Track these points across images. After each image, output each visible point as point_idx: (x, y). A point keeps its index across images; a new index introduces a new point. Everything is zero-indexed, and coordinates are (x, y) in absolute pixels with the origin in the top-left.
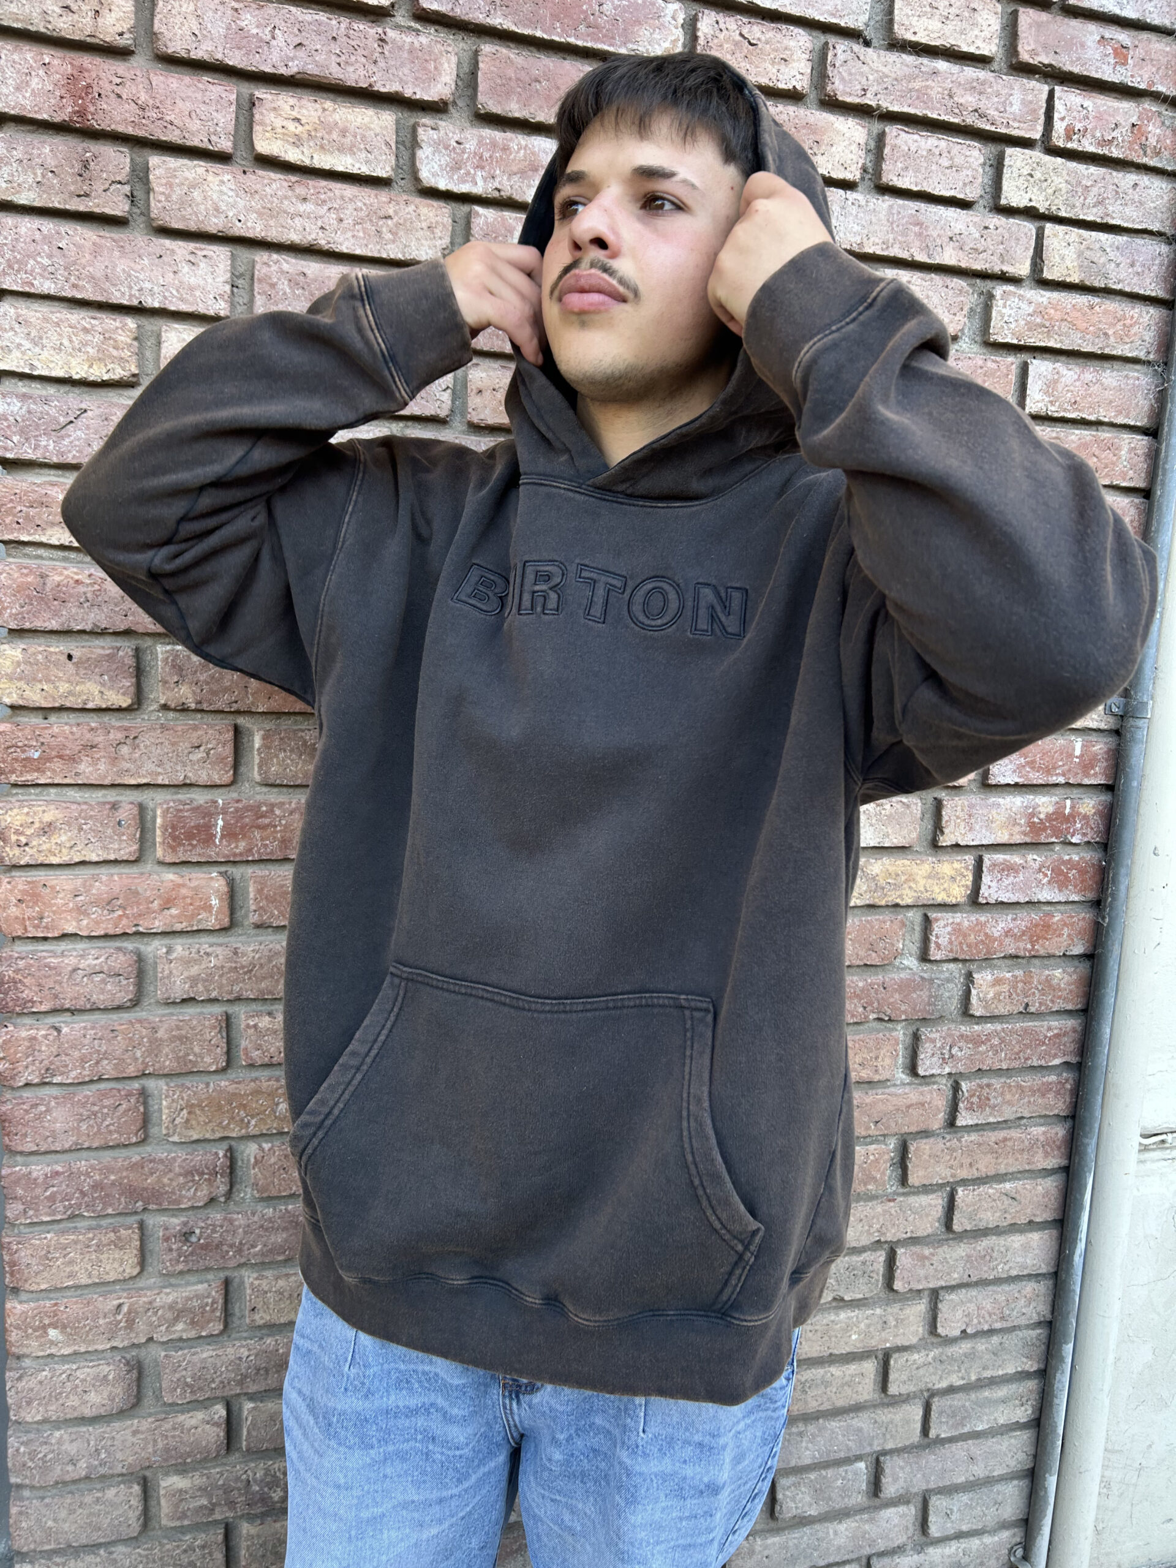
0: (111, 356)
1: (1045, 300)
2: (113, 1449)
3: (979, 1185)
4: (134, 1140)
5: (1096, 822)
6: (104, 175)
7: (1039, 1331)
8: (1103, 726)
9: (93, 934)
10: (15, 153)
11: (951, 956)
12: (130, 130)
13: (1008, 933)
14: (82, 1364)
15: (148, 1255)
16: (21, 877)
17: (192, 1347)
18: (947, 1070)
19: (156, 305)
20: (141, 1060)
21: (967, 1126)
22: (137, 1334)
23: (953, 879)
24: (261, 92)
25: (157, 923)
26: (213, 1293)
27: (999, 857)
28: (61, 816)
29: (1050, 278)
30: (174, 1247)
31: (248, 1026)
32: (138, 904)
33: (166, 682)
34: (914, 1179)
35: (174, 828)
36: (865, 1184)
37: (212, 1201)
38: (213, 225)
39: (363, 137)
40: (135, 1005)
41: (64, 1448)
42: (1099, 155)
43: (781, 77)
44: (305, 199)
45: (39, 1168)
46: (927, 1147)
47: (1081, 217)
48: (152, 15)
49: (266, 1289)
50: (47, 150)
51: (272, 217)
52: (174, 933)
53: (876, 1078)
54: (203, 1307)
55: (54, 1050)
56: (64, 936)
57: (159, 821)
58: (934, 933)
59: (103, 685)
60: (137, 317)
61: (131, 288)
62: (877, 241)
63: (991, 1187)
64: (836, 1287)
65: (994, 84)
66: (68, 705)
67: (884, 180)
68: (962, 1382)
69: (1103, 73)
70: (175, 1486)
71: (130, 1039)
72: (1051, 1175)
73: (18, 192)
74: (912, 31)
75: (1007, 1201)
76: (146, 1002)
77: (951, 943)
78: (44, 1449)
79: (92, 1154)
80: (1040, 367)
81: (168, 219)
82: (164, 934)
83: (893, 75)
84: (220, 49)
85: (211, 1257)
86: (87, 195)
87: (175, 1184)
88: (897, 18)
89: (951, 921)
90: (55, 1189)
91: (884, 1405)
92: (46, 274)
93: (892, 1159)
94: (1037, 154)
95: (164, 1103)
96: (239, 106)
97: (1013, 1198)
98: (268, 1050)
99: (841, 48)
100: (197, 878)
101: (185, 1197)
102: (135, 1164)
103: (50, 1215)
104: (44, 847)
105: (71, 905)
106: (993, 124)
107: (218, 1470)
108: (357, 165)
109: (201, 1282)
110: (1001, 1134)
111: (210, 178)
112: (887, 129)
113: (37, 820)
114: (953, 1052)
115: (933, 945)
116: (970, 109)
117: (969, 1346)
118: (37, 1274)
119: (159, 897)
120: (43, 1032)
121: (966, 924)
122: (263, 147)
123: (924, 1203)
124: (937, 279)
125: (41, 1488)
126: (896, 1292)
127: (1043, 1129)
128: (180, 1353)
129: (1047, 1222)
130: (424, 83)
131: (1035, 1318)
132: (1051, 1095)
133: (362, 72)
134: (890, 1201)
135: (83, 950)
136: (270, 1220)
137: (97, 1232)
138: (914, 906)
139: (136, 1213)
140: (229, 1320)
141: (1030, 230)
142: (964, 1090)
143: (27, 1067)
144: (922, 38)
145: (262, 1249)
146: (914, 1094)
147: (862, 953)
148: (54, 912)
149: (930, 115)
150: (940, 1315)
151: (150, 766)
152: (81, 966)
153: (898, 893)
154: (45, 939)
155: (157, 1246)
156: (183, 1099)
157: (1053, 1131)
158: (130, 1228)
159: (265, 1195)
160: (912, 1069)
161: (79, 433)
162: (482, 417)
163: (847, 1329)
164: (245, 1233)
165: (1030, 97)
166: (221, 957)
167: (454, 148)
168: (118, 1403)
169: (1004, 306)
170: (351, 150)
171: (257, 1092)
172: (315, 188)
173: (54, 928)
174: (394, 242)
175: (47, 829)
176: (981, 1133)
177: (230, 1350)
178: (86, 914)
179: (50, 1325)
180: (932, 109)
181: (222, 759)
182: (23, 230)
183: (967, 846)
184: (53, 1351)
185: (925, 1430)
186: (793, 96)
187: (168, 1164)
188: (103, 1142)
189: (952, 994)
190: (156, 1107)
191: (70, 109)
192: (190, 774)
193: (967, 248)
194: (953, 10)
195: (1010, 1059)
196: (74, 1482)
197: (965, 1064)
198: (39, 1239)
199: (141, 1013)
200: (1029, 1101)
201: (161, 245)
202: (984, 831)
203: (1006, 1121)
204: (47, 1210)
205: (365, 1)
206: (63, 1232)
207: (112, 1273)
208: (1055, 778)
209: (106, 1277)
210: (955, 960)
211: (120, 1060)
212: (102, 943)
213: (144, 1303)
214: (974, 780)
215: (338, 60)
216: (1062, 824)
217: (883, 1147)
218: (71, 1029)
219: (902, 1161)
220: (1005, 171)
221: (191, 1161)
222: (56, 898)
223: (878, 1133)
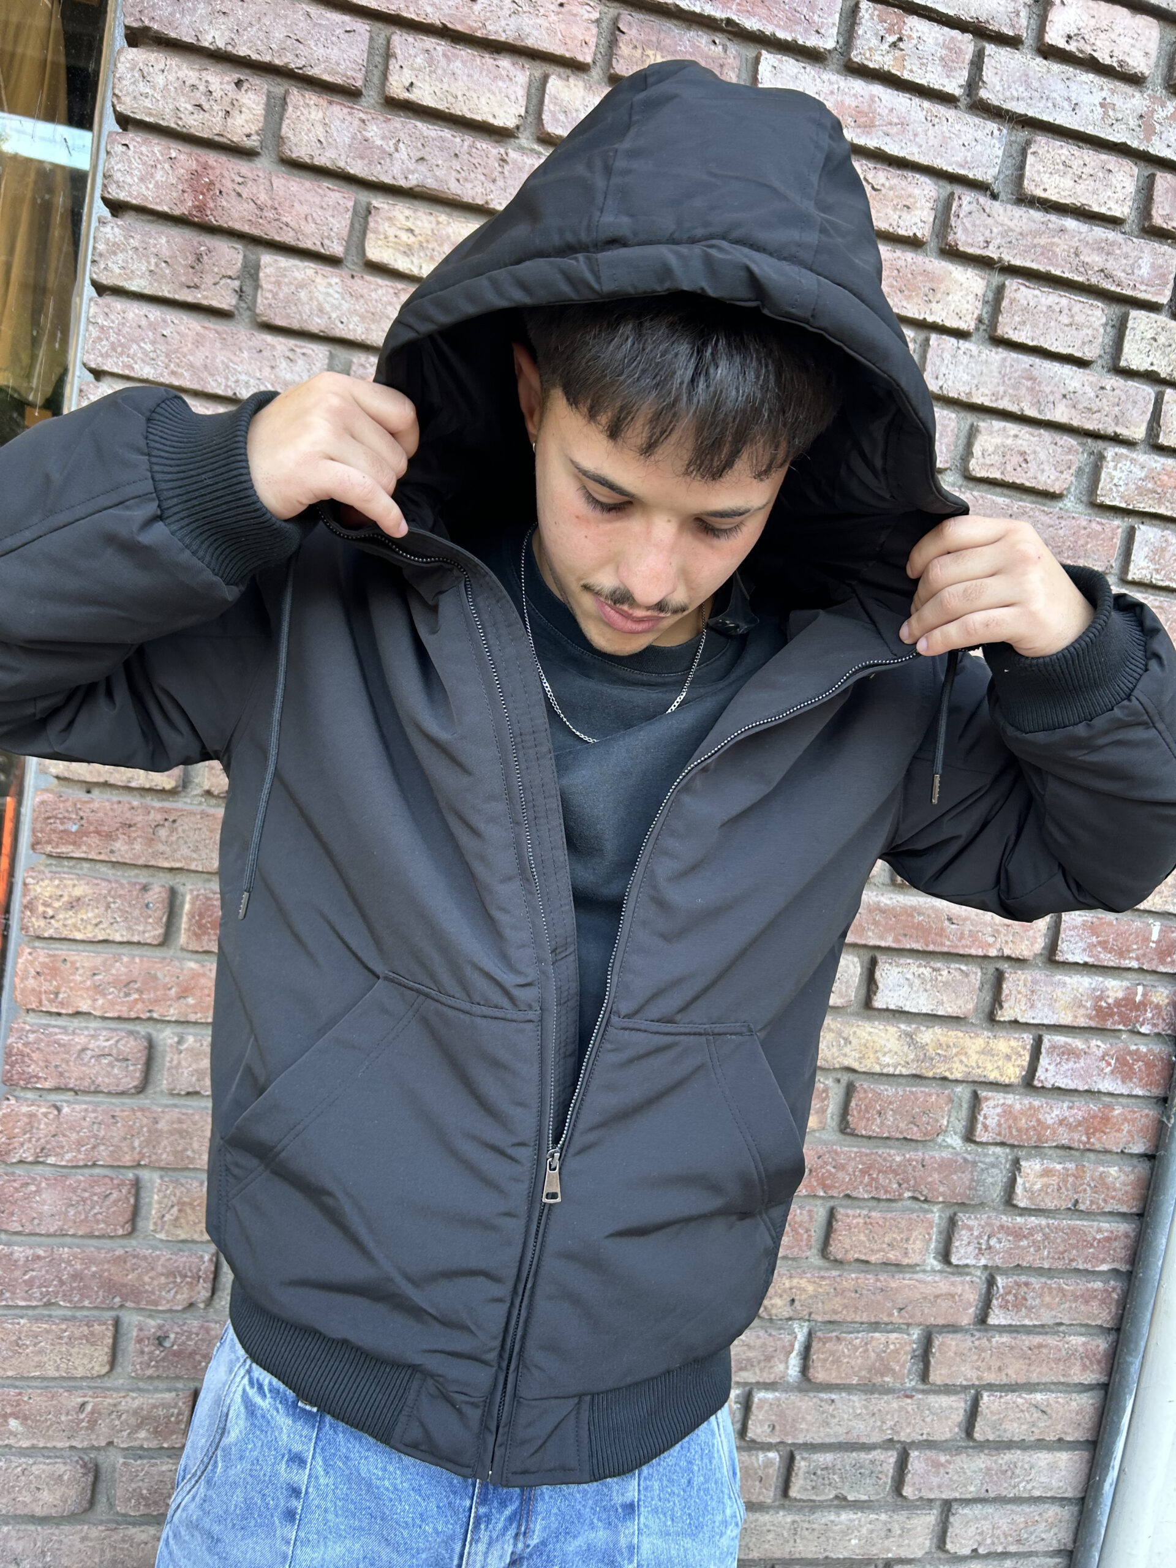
1: (1158, 465)
2: (59, 1553)
3: (1007, 1391)
4: (120, 1232)
5: (1168, 1012)
6: (216, 270)
7: (1057, 1561)
9: (107, 1015)
10: (132, 240)
11: (999, 1139)
12: (246, 229)
13: (1061, 1122)
14: (38, 1460)
15: (119, 1355)
16: (43, 948)
17: (153, 1458)
18: (983, 1262)
20: (138, 1150)
21: (999, 1326)
22: (98, 1436)
23: (1008, 1057)
24: (379, 202)
25: (171, 1012)
26: (180, 1404)
27: (1060, 1039)
28: (91, 891)
29: (1166, 444)
30: (146, 1350)
32: (156, 989)
33: (213, 768)
34: (937, 1376)
35: (201, 916)
36: (882, 1375)
37: (191, 1305)
38: (316, 325)
40: (140, 1092)
41: (9, 1544)
43: (901, 223)
45: (21, 1249)
46: (954, 1343)
48: (281, 119)
50: (163, 240)
51: (373, 321)
52: (188, 1022)
53: (906, 1261)
54: (168, 1417)
55: (53, 1128)
56: (78, 1014)
57: (187, 907)
58: (982, 1113)
61: (227, 379)
62: (986, 392)
63: (1020, 1396)
64: (839, 1485)
65: (1123, 246)
66: (112, 781)
67: (999, 332)
71: (131, 1127)
72: (1087, 1391)
73: (131, 279)
74: (1041, 188)
75: (1036, 1414)
76: (150, 1090)
77: (999, 1125)
79: (77, 1241)
80: (1147, 534)
81: (272, 316)
82: (177, 1022)
83: (1018, 230)
84: (343, 157)
85: (182, 1366)
86: (196, 287)
87: (155, 1283)
88: (1027, 173)
89: (1001, 1101)
90: (34, 1273)
92: (147, 359)
93: (914, 1351)
94: (1162, 319)
95: (156, 1197)
96: (355, 212)
97: (1043, 1412)
99: (967, 199)
101: (165, 1298)
102: (119, 1257)
103: (25, 1300)
104: (70, 922)
105: (89, 983)
106: (1118, 285)
109: (169, 1390)
110: (1037, 1340)
111: (319, 279)
112: (1007, 283)
113: (66, 894)
114: (993, 1242)
115: (979, 1126)
116: (1096, 269)
118: (5, 1360)
119: (178, 984)
120: (44, 1110)
121: (1018, 1106)
122: (376, 252)
123: (944, 1405)
124: (1046, 435)
126: (905, 1498)
127: (1084, 1339)
128: (139, 1462)
129: (1078, 1442)
131: (1055, 1545)
132: (1095, 1303)
133: (479, 189)
134: (907, 1397)
135: (95, 1030)
137: (70, 1323)
138: (963, 1082)
139: (112, 1308)
141: (1149, 394)
142: (1000, 1285)
143: (22, 1145)
144: (1053, 195)
146: (943, 1284)
147: (902, 1125)
148: (71, 989)
149: (1053, 272)
150: (950, 1530)
151: (185, 851)
152: (91, 1046)
153: (947, 1066)
154: (59, 1014)
155: (130, 1346)
156: (175, 1195)
157: (1095, 1343)
158: (105, 1324)
160: (945, 1256)
163: (847, 1532)
165: (1160, 261)
168: (70, 1507)
169: (1115, 468)
173: (68, 1005)
175: (74, 904)
176: (1014, 1335)
178: (104, 995)
179: (11, 1414)
180: (1057, 266)
182: (130, 315)
183: (1027, 1024)
184: (12, 1442)
186: (913, 243)
187: (151, 1264)
188: (88, 1230)
189: (996, 1179)
190: (147, 1200)
191: (190, 204)
193: (1080, 406)
194: (1086, 170)
195: (1053, 1258)
197: (1003, 1258)
198: (13, 1324)
199: (143, 1101)
200: (1071, 1307)
201: (263, 340)
202: (1046, 1010)
203: (1043, 1326)
204: (23, 1294)
205: (491, 120)
206: (38, 1319)
207: (80, 1369)
208: (1127, 961)
209: (74, 1372)
210: (1002, 1144)
211: (117, 1147)
212: (113, 1025)
213: (109, 1404)
214: (1041, 954)
215: (458, 176)
216: (1131, 1011)
217: (906, 1336)
218: (73, 1110)
219: (925, 1355)
220: (1127, 333)
221: (176, 1261)
222: (74, 974)
223: (901, 1321)
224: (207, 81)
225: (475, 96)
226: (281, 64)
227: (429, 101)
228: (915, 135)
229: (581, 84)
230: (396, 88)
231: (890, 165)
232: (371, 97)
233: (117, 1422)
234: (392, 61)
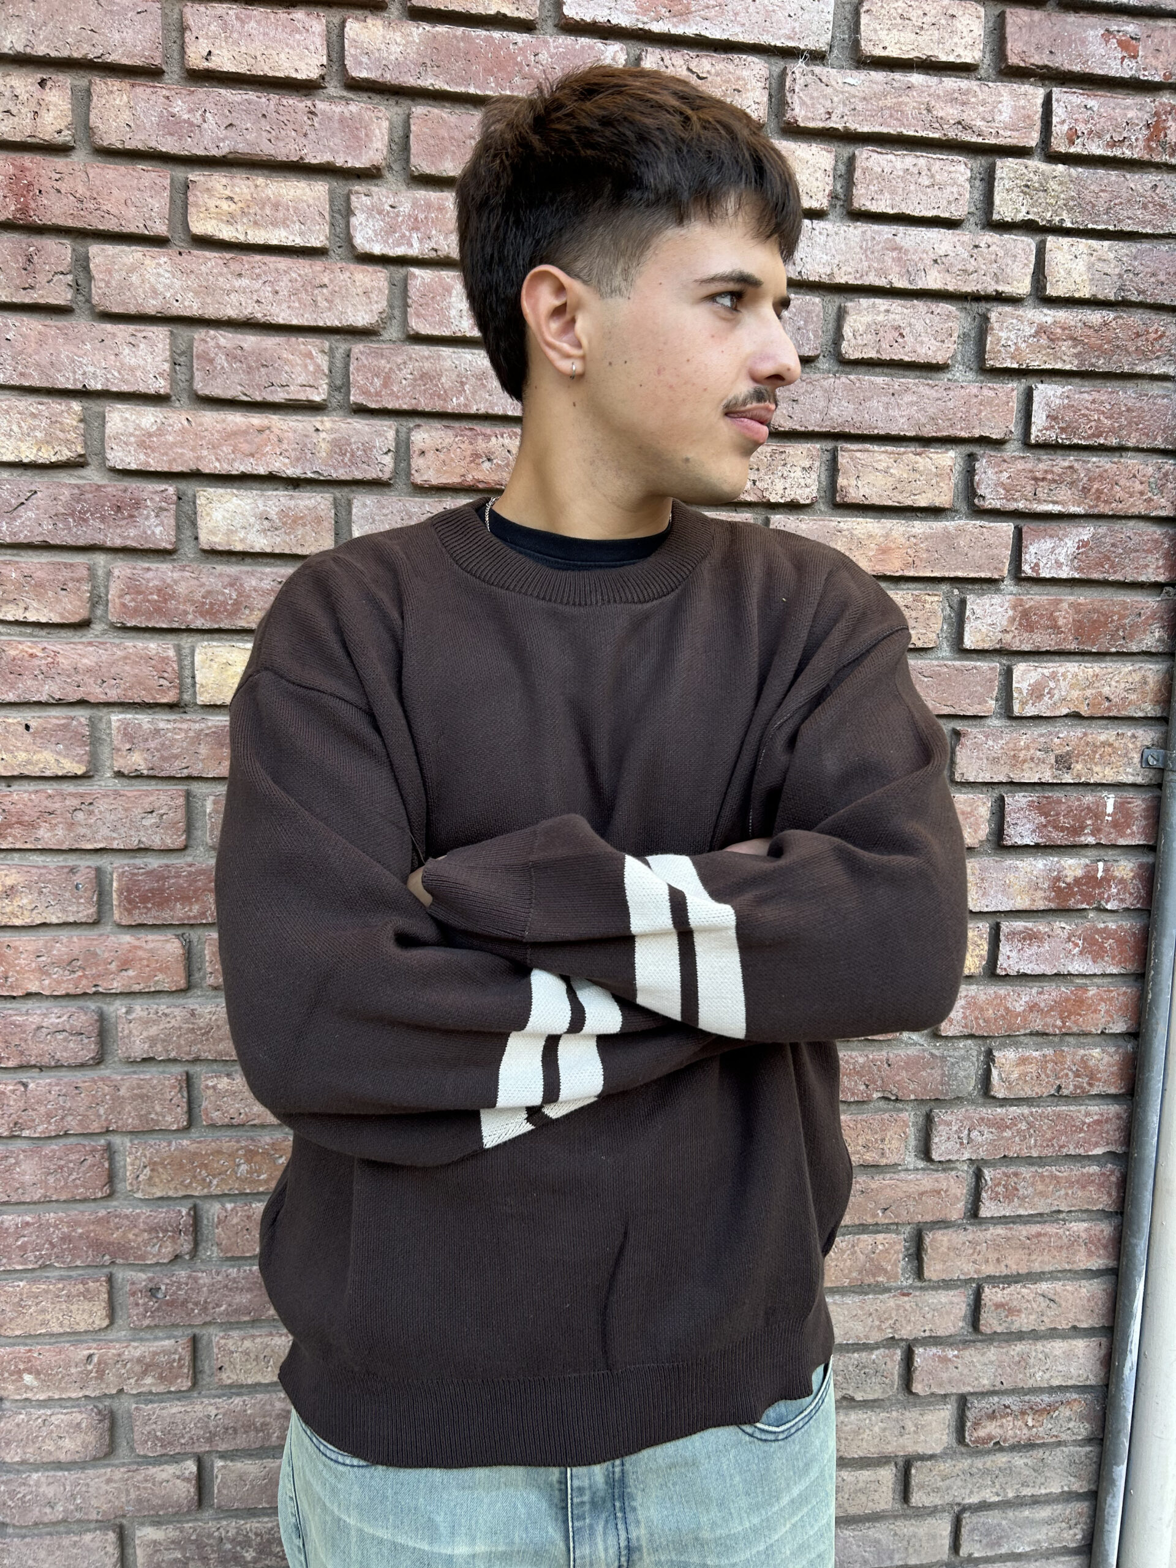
0: (58, 439)
1: (1050, 320)
2: (88, 1495)
3: (1009, 1283)
4: (100, 1195)
5: (1135, 886)
6: (47, 268)
7: (1088, 1449)
8: (1139, 780)
9: (55, 993)
11: (966, 1032)
12: (70, 223)
13: (1033, 1007)
14: (57, 1410)
15: (118, 1308)
17: (161, 1402)
18: (966, 1156)
19: (99, 387)
20: (104, 1117)
21: (992, 1218)
22: (108, 1385)
24: (195, 176)
25: (115, 985)
26: (180, 1350)
27: (1019, 925)
28: (22, 879)
29: (1054, 294)
30: (141, 1302)
31: (207, 1087)
32: (97, 965)
33: (119, 750)
34: (932, 1271)
35: (129, 891)
36: (874, 1276)
37: (177, 1257)
38: (152, 306)
39: (296, 209)
40: (98, 1064)
41: (41, 1490)
42: (1108, 157)
44: (240, 275)
45: (10, 1218)
46: (945, 1239)
47: (1090, 226)
48: (89, 111)
49: (233, 1348)
51: (208, 294)
52: (133, 993)
53: (883, 1162)
54: (170, 1363)
55: (22, 1104)
56: (29, 995)
57: (115, 884)
59: (59, 753)
60: (84, 400)
61: (74, 372)
62: (850, 270)
63: (1025, 1286)
64: (845, 1385)
65: (980, 93)
66: (27, 773)
67: (856, 205)
68: (997, 1499)
69: (1110, 68)
70: (150, 1537)
71: (93, 1096)
72: (1097, 1277)
74: (881, 46)
75: (1044, 1303)
76: (109, 1059)
77: (965, 1017)
78: (23, 1490)
79: (65, 1206)
80: (1047, 393)
81: (109, 304)
82: (123, 994)
83: (862, 95)
84: (154, 137)
85: (177, 1314)
86: (32, 288)
87: (140, 1239)
88: (863, 35)
90: (26, 1239)
91: (905, 1517)
93: (905, 1250)
94: (1035, 163)
95: (128, 1160)
96: (173, 189)
97: (1051, 1300)
98: (227, 1112)
99: (801, 72)
100: (153, 941)
101: (150, 1253)
102: (102, 1218)
103: (22, 1264)
104: (8, 910)
105: (33, 965)
106: (979, 135)
107: (190, 1525)
108: (291, 238)
109: (169, 1338)
110: (1035, 1229)
111: (148, 261)
112: (857, 153)
114: (973, 1136)
116: (952, 122)
117: (1004, 1460)
118: (11, 1320)
119: (117, 958)
120: (11, 1087)
121: (982, 997)
122: (199, 227)
123: (944, 1300)
124: (920, 305)
125: (21, 1527)
126: (916, 1395)
127: (1085, 1225)
128: (150, 1406)
129: (1093, 1329)
130: (355, 151)
131: (1082, 1434)
132: (1093, 1188)
134: (904, 1295)
135: (47, 1008)
136: (234, 1281)
137: (67, 1282)
139: (103, 1266)
140: (199, 1376)
141: (1029, 245)
142: (988, 1178)
144: (893, 52)
145: (226, 1309)
146: (927, 1181)
148: (17, 972)
149: (905, 132)
151: (104, 831)
152: (44, 1024)
154: (14, 998)
155: (125, 1300)
156: (145, 1156)
157: (1098, 1228)
158: (99, 1280)
159: (229, 1255)
160: (925, 1153)
161: (29, 513)
162: (425, 478)
163: (858, 1431)
164: (210, 1292)
165: (1022, 102)
166: (178, 1018)
167: (388, 212)
168: (92, 1452)
169: (1001, 329)
170: (285, 223)
171: (219, 1152)
172: (249, 262)
173: (18, 987)
174: (330, 309)
175: (9, 893)
176: (1010, 1226)
177: (198, 1408)
178: (49, 975)
179: (25, 1370)
180: (909, 125)
181: (174, 824)
183: (980, 912)
184: (29, 1395)
185: (956, 1546)
187: (133, 1222)
188: (70, 1196)
189: (969, 1073)
190: (122, 1163)
191: (13, 208)
192: (144, 839)
193: (954, 270)
194: (925, 19)
195: (1041, 1146)
196: (54, 1524)
197: (987, 1150)
198: (13, 1287)
199: (104, 1072)
200: (1067, 1194)
201: (103, 329)
202: (1000, 896)
203: (1041, 1215)
204: (19, 1259)
205: (294, 75)
206: (35, 1281)
207: (82, 1324)
208: (1083, 839)
209: (77, 1327)
210: (971, 1036)
211: (84, 1116)
212: (64, 1003)
213: (114, 1355)
214: (988, 840)
215: (269, 136)
216: (1094, 889)
217: (894, 1236)
218: (38, 1085)
219: (917, 1252)
220: (996, 184)
221: (155, 1217)
222: (19, 958)
223: (887, 1221)
224: (12, 87)
225: (274, 53)
226: (80, 56)
227: (229, 67)
228: (736, 14)
229: (379, 22)
230: (195, 60)
231: (716, 50)
232: (173, 72)
233: (123, 1371)
234: (188, 34)
